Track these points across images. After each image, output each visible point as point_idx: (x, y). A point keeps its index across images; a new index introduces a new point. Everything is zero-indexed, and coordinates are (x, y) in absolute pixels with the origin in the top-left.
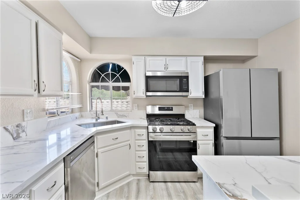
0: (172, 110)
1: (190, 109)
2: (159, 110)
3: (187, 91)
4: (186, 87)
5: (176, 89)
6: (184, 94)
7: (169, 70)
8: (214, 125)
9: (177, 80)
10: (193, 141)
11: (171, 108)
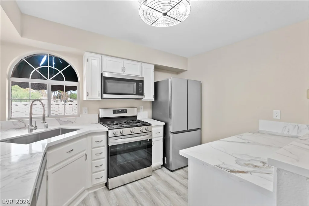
0: (126, 112)
1: (140, 110)
2: (114, 113)
3: (142, 94)
4: (142, 91)
5: (132, 92)
6: (140, 97)
7: (125, 73)
8: (164, 124)
9: (134, 84)
10: (150, 139)
11: (125, 111)
